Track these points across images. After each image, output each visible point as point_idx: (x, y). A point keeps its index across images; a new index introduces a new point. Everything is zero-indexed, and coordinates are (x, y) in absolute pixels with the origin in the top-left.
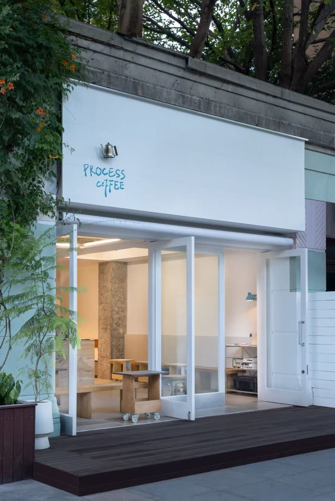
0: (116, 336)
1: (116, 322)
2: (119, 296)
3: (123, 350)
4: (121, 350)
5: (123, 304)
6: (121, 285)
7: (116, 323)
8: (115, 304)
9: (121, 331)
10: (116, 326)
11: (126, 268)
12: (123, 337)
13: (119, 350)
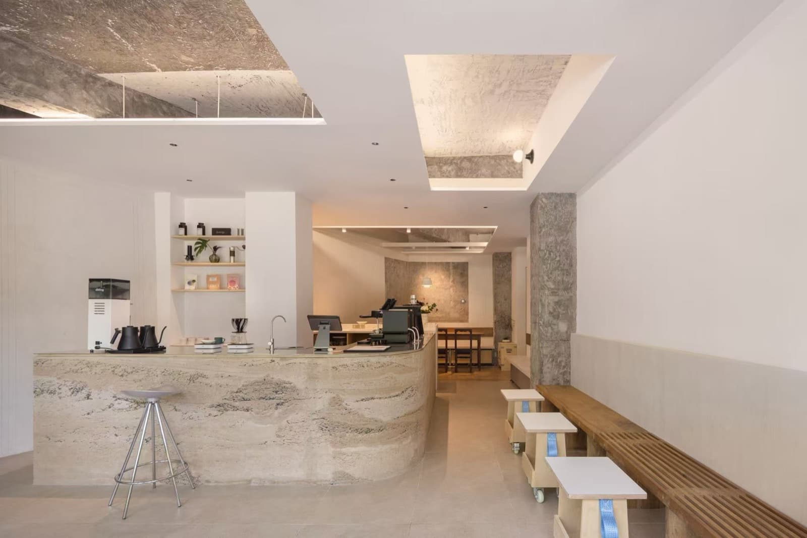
0: (551, 337)
1: (551, 310)
2: (558, 259)
3: (567, 365)
4: (563, 364)
5: (567, 275)
6: (562, 238)
7: (550, 313)
8: (548, 276)
9: (563, 327)
10: (551, 318)
11: (574, 205)
12: (567, 340)
13: (559, 365)
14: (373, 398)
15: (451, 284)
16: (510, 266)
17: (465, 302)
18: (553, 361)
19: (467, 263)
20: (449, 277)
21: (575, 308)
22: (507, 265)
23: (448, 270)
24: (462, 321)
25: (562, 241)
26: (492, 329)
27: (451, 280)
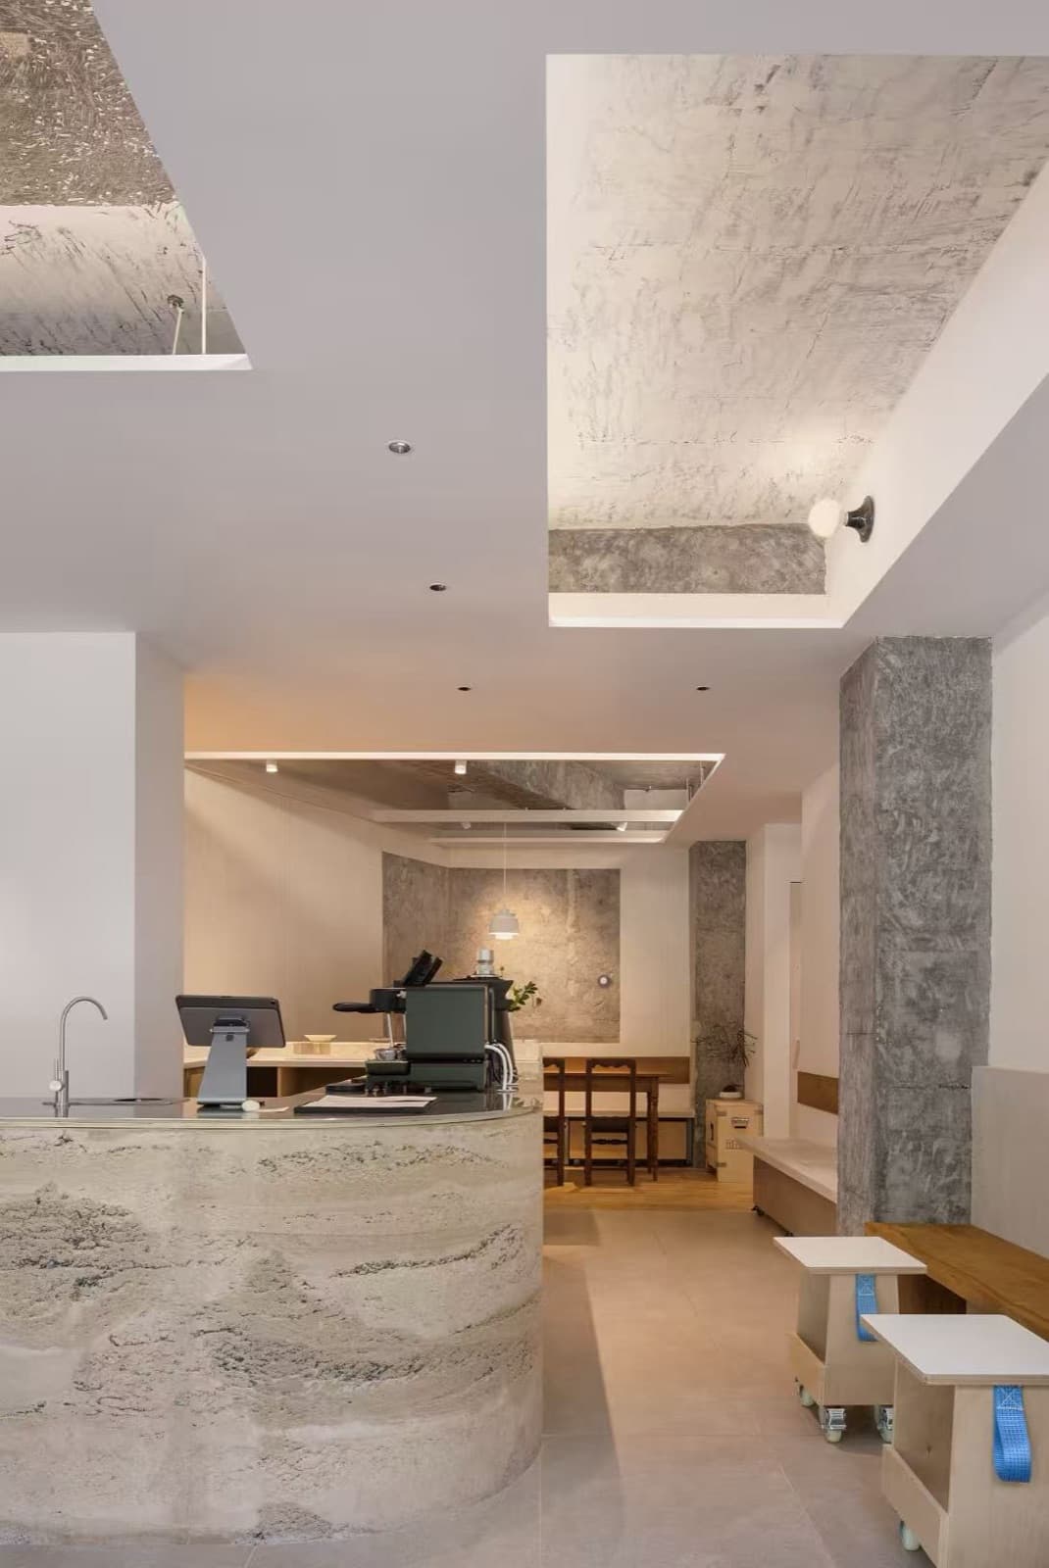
0: (912, 1076)
1: (913, 994)
2: (934, 838)
3: (958, 1162)
4: (948, 1159)
5: (961, 887)
6: (945, 773)
7: (911, 1003)
8: (903, 890)
9: (948, 1046)
10: (913, 1020)
11: (985, 673)
12: (964, 1086)
13: (934, 1163)
14: (389, 1265)
15: (570, 931)
16: (742, 879)
17: (609, 981)
18: (917, 1149)
19: (617, 872)
20: (565, 912)
21: (985, 988)
22: (733, 876)
23: (563, 892)
24: (598, 1039)
25: (947, 786)
26: (686, 1061)
27: (571, 918)
